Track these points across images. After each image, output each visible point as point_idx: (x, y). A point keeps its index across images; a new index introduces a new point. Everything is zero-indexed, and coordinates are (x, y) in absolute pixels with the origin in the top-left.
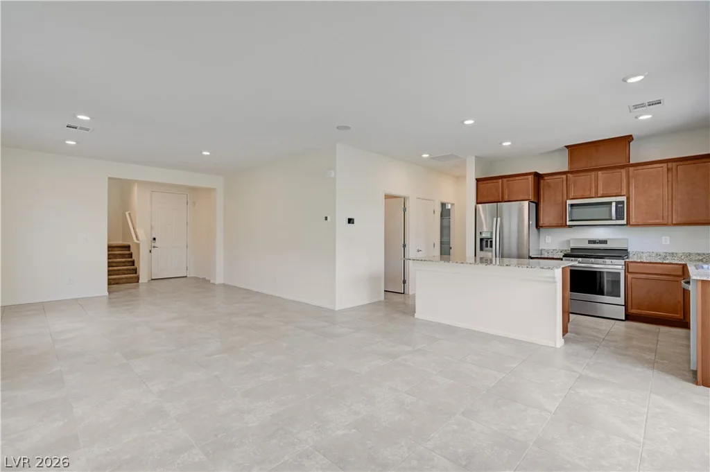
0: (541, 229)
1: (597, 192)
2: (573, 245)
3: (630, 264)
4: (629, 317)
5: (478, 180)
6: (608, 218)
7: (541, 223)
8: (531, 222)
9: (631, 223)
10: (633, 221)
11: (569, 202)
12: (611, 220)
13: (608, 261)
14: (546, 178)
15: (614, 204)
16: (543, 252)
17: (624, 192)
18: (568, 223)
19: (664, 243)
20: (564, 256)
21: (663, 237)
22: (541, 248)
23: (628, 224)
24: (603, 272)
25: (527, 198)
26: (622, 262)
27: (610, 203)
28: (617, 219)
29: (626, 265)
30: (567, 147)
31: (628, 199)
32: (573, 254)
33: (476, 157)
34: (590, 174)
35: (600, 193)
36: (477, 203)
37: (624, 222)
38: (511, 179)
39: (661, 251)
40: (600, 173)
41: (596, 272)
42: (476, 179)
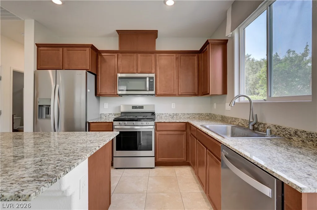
0: (101, 98)
1: (137, 70)
2: (123, 110)
3: (157, 124)
4: (158, 164)
5: (38, 46)
6: (144, 89)
7: (99, 92)
8: (88, 91)
9: (157, 94)
10: (158, 92)
11: (119, 75)
12: (146, 90)
13: (145, 123)
14: (103, 54)
15: (148, 79)
16: (102, 116)
17: (153, 71)
18: (119, 93)
19: (172, 108)
20: (114, 120)
21: (172, 104)
22: (100, 113)
23: (156, 95)
24: (140, 131)
25: (84, 67)
26: (152, 123)
27: (145, 78)
28: (150, 90)
29: (156, 124)
30: (117, 31)
31: (156, 76)
32: (123, 118)
34: (132, 55)
35: (139, 70)
36: (38, 69)
37: (153, 92)
38: (71, 49)
39: (171, 112)
40: (139, 55)
41: (137, 132)
42: (36, 44)
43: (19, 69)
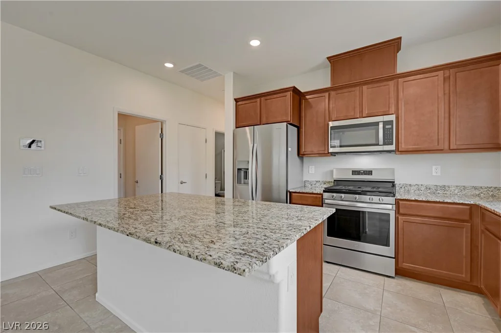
0: (305, 159)
1: (361, 112)
2: (336, 176)
3: (401, 202)
5: (237, 100)
6: (374, 142)
7: (303, 150)
8: (290, 149)
9: (400, 150)
10: (403, 147)
11: (331, 124)
12: (378, 145)
13: (376, 199)
14: (308, 97)
15: (381, 125)
16: (307, 184)
17: (393, 110)
18: (331, 150)
19: (434, 174)
20: (324, 191)
21: (434, 167)
22: (304, 180)
23: (397, 151)
24: (365, 212)
25: (285, 119)
26: (391, 200)
27: (377, 124)
28: (385, 144)
29: (397, 202)
30: (328, 58)
31: (397, 118)
32: (337, 187)
33: (234, 73)
34: (353, 89)
35: (365, 112)
36: (236, 128)
37: (392, 147)
38: (268, 97)
39: (431, 183)
40: (365, 87)
41: (359, 211)
42: (235, 99)
43: (221, 129)
